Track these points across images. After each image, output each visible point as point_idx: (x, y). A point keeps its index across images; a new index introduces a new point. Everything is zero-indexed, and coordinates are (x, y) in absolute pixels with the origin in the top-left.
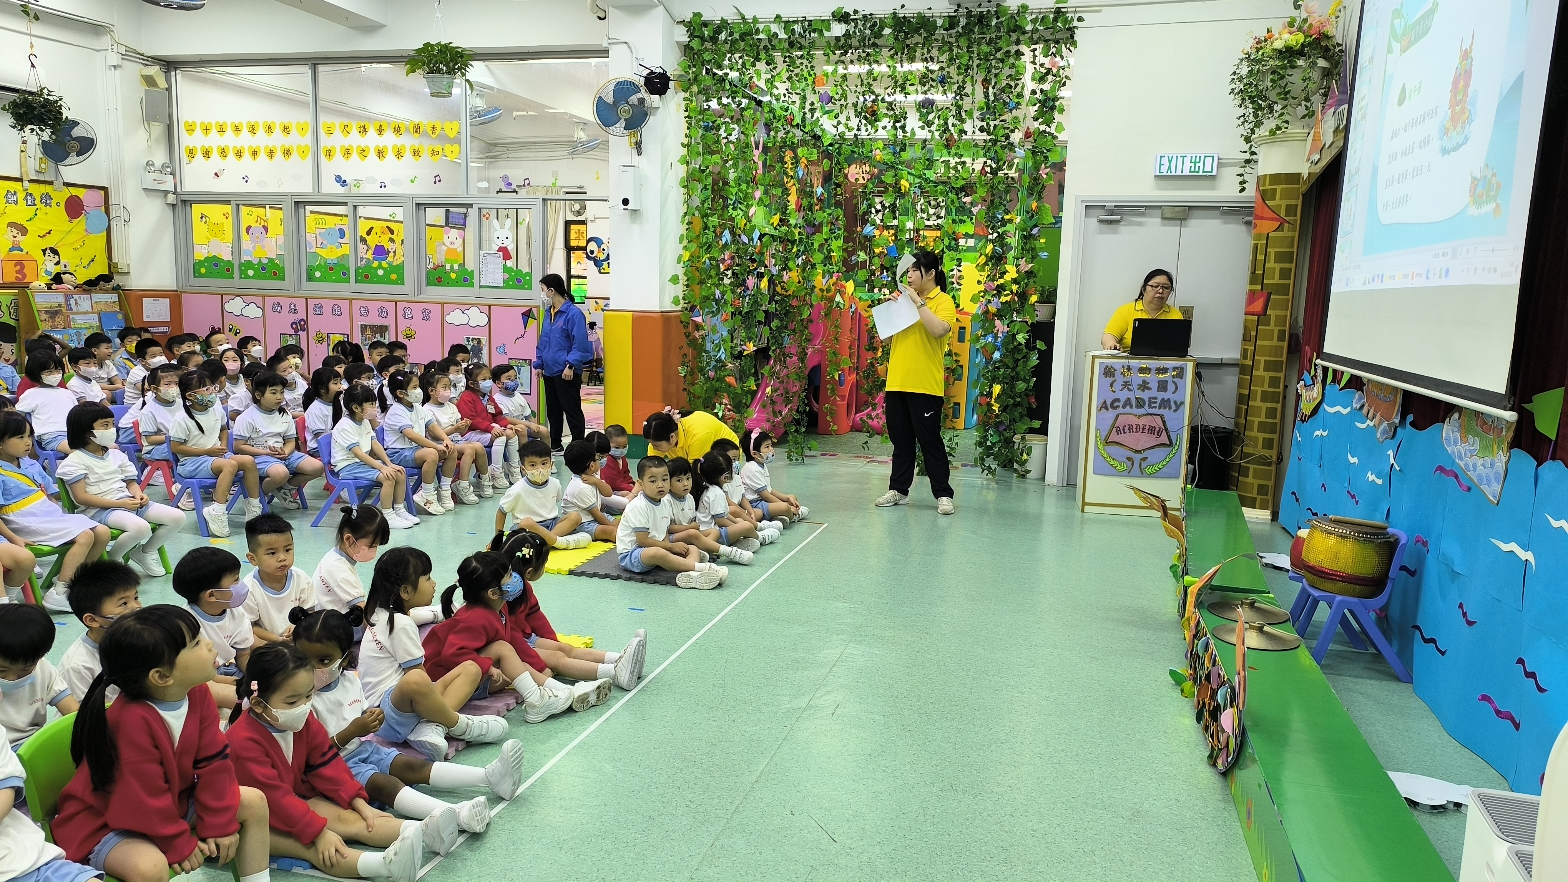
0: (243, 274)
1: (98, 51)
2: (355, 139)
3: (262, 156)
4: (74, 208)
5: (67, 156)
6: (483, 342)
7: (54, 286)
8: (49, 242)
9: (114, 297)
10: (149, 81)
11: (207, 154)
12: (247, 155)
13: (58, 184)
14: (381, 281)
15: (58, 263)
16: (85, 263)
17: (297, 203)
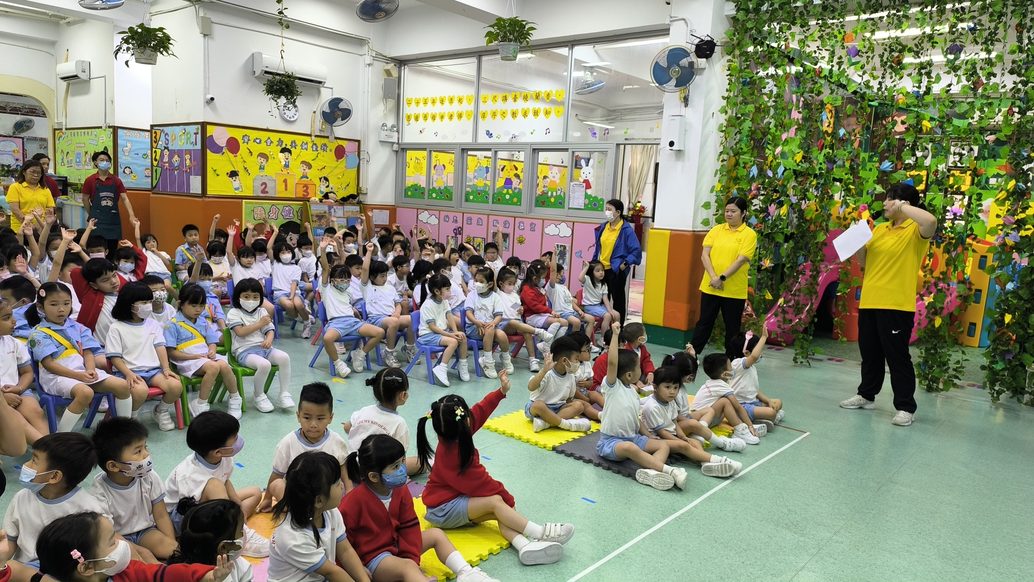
0: (430, 196)
1: (361, 55)
2: (500, 106)
3: (446, 118)
4: (340, 153)
5: (335, 120)
6: (567, 248)
7: (324, 201)
8: (324, 174)
9: (357, 208)
10: (388, 72)
11: (417, 119)
12: (438, 118)
13: (332, 138)
14: (507, 202)
15: (328, 187)
16: (344, 186)
17: (463, 150)
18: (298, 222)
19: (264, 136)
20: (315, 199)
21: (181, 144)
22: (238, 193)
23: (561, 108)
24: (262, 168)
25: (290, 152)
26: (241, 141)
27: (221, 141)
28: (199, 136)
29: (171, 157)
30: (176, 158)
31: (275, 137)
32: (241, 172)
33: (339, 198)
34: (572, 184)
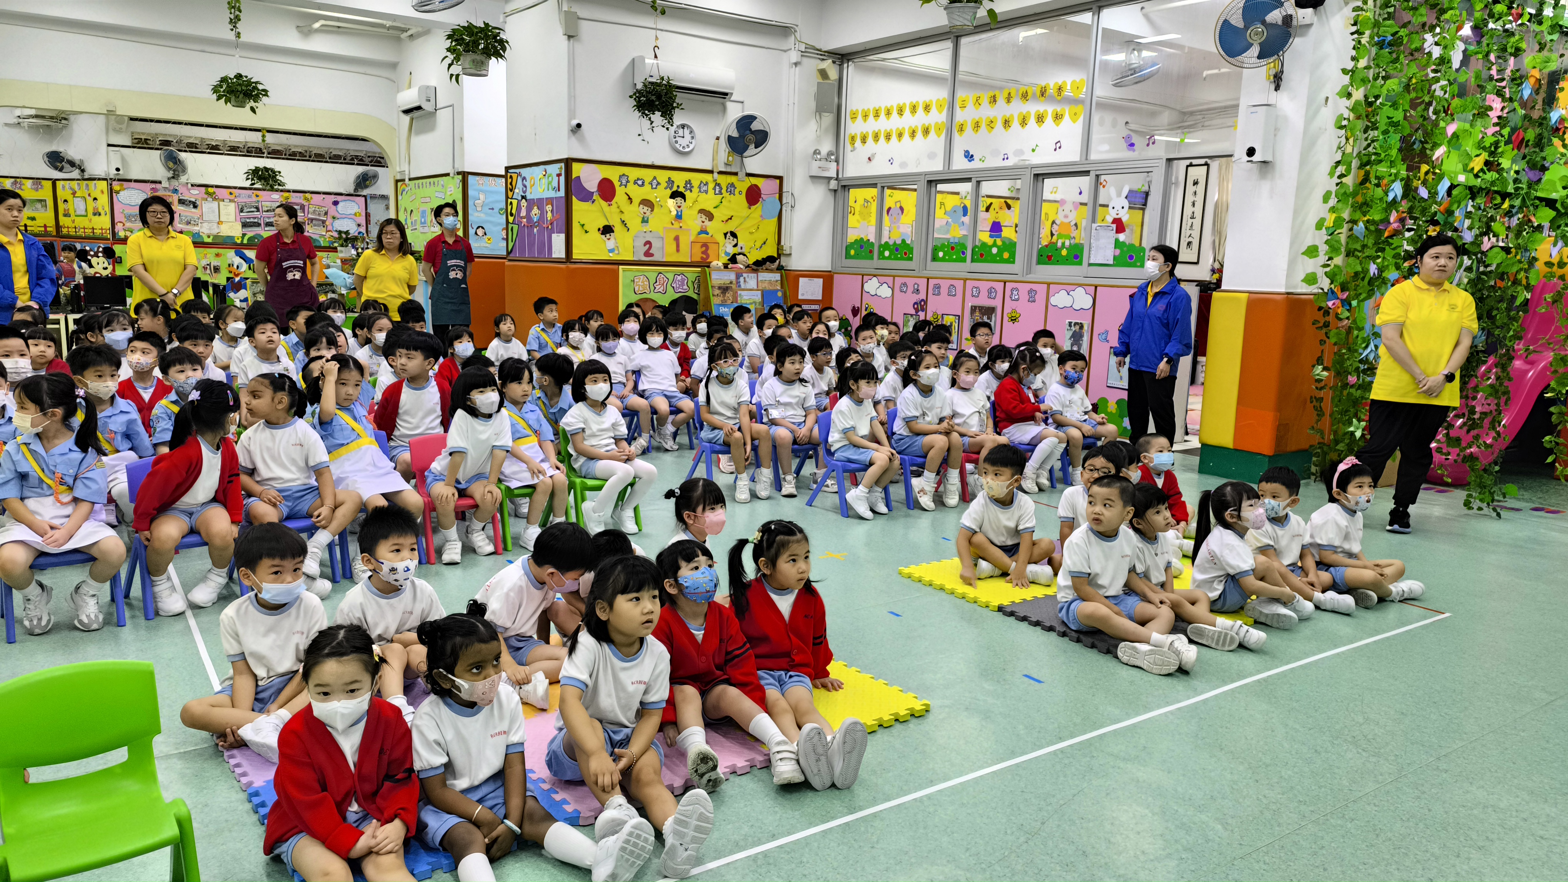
0: (881, 254)
1: (785, 51)
2: (987, 112)
3: (906, 136)
4: (753, 196)
5: (746, 148)
6: (1085, 327)
7: (730, 266)
8: (730, 227)
9: (777, 276)
10: (823, 74)
11: (864, 140)
12: (894, 138)
13: (742, 175)
14: (994, 259)
15: (735, 246)
16: (758, 245)
17: (930, 182)
18: (695, 296)
19: (647, 175)
20: (718, 263)
21: (541, 190)
22: (613, 257)
23: (1080, 109)
24: (645, 221)
25: (683, 196)
26: (617, 184)
27: (591, 185)
28: (562, 179)
29: (529, 209)
30: (535, 211)
31: (663, 176)
32: (618, 228)
33: (751, 262)
34: (1094, 226)
